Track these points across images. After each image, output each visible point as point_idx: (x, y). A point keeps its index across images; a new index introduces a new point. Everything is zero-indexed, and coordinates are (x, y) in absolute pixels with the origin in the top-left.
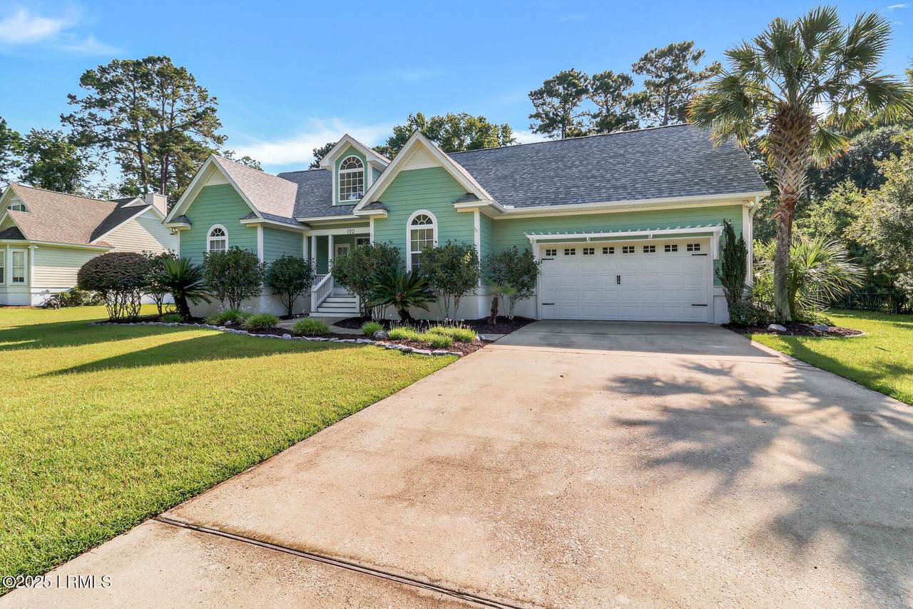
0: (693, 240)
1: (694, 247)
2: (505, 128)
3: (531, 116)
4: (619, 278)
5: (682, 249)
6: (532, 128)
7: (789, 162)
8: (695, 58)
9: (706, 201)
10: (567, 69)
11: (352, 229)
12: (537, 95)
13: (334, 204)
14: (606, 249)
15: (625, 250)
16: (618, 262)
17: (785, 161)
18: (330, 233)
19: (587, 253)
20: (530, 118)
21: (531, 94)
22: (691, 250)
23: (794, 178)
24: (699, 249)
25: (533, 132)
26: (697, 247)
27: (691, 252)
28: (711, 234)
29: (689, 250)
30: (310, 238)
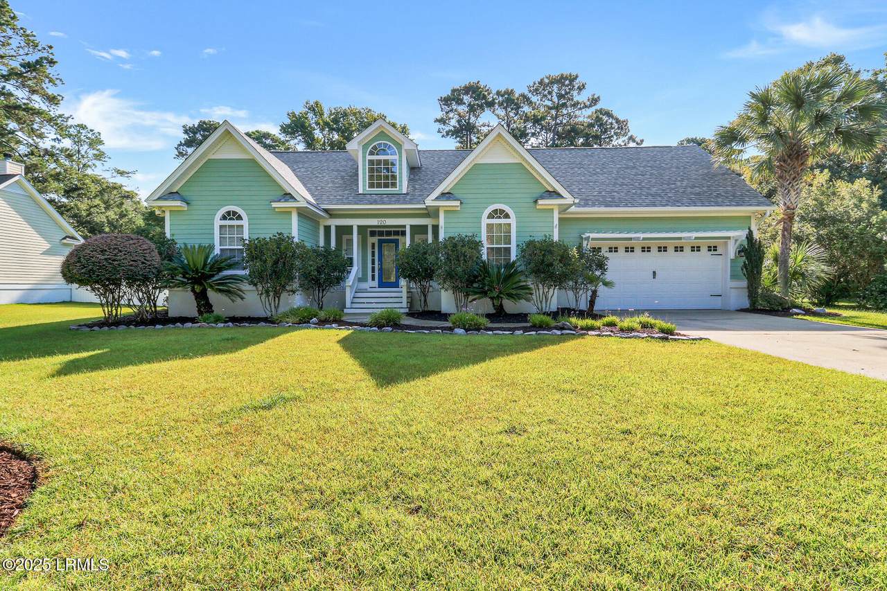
0: (712, 243)
1: (711, 249)
2: (404, 128)
3: (437, 121)
4: (654, 273)
5: (704, 250)
6: (439, 132)
7: (793, 185)
8: (580, 89)
9: (722, 212)
10: (473, 80)
11: (383, 220)
12: (446, 101)
13: (361, 191)
14: (644, 248)
15: (660, 249)
16: (653, 260)
17: (789, 184)
18: (355, 223)
19: (628, 251)
20: (435, 121)
21: (441, 100)
22: (711, 250)
23: (795, 197)
24: (716, 250)
25: (443, 136)
26: (715, 248)
27: (711, 253)
28: (729, 238)
29: (709, 250)
30: (327, 229)
